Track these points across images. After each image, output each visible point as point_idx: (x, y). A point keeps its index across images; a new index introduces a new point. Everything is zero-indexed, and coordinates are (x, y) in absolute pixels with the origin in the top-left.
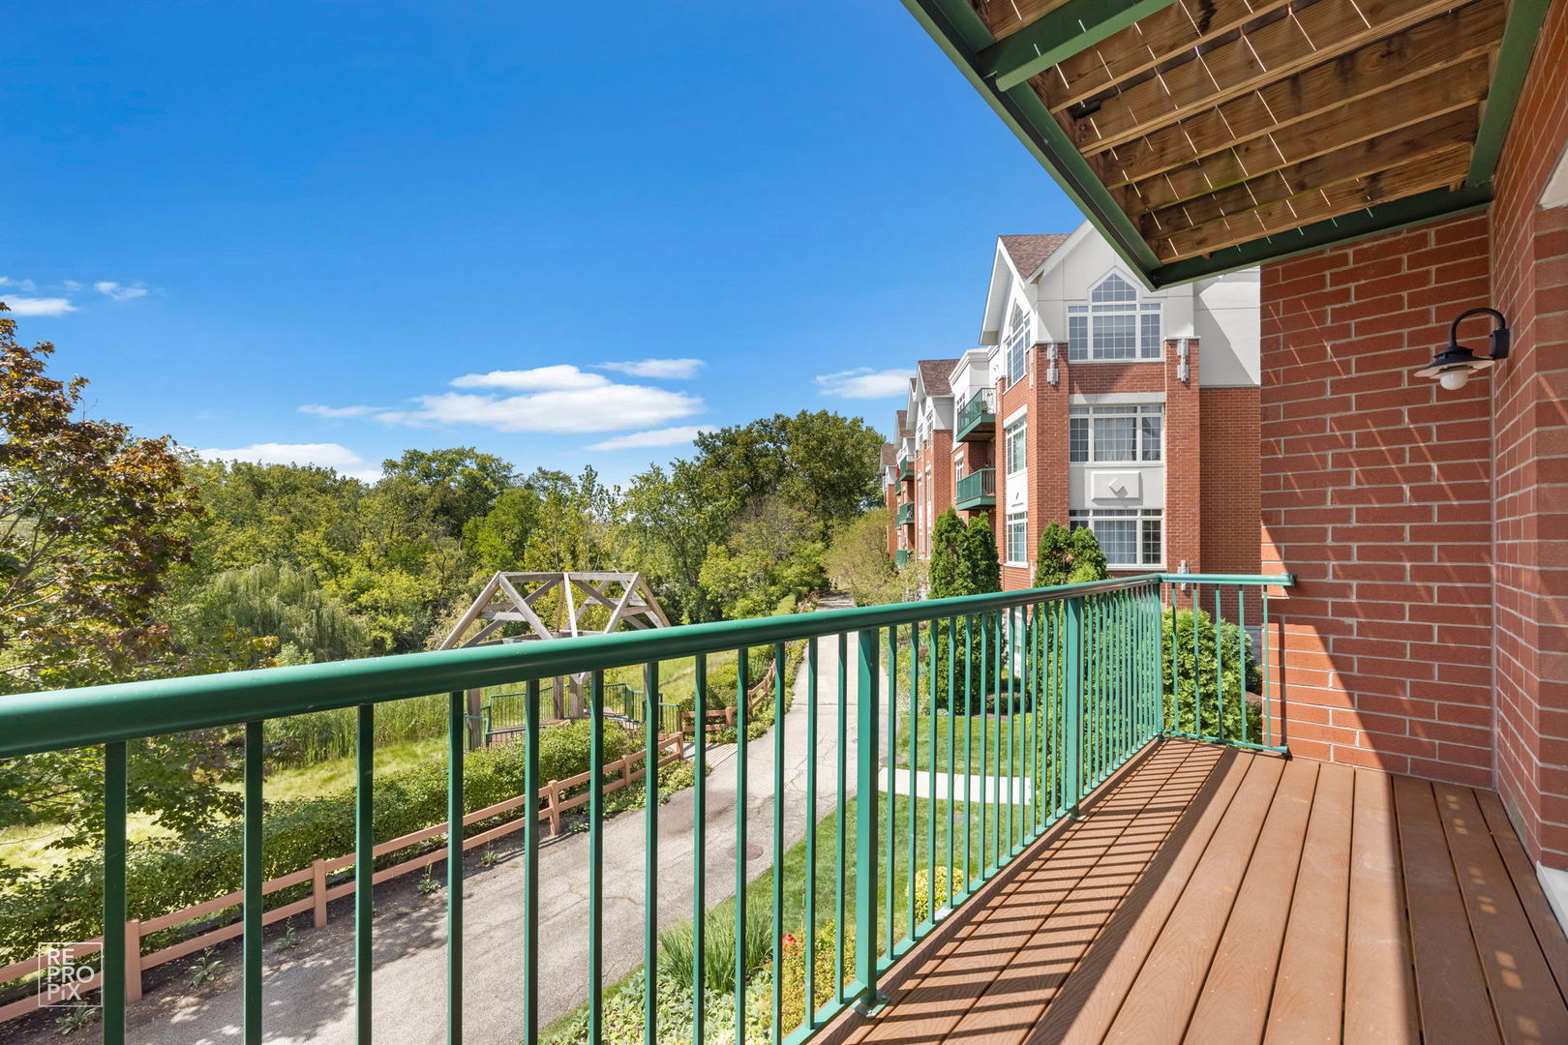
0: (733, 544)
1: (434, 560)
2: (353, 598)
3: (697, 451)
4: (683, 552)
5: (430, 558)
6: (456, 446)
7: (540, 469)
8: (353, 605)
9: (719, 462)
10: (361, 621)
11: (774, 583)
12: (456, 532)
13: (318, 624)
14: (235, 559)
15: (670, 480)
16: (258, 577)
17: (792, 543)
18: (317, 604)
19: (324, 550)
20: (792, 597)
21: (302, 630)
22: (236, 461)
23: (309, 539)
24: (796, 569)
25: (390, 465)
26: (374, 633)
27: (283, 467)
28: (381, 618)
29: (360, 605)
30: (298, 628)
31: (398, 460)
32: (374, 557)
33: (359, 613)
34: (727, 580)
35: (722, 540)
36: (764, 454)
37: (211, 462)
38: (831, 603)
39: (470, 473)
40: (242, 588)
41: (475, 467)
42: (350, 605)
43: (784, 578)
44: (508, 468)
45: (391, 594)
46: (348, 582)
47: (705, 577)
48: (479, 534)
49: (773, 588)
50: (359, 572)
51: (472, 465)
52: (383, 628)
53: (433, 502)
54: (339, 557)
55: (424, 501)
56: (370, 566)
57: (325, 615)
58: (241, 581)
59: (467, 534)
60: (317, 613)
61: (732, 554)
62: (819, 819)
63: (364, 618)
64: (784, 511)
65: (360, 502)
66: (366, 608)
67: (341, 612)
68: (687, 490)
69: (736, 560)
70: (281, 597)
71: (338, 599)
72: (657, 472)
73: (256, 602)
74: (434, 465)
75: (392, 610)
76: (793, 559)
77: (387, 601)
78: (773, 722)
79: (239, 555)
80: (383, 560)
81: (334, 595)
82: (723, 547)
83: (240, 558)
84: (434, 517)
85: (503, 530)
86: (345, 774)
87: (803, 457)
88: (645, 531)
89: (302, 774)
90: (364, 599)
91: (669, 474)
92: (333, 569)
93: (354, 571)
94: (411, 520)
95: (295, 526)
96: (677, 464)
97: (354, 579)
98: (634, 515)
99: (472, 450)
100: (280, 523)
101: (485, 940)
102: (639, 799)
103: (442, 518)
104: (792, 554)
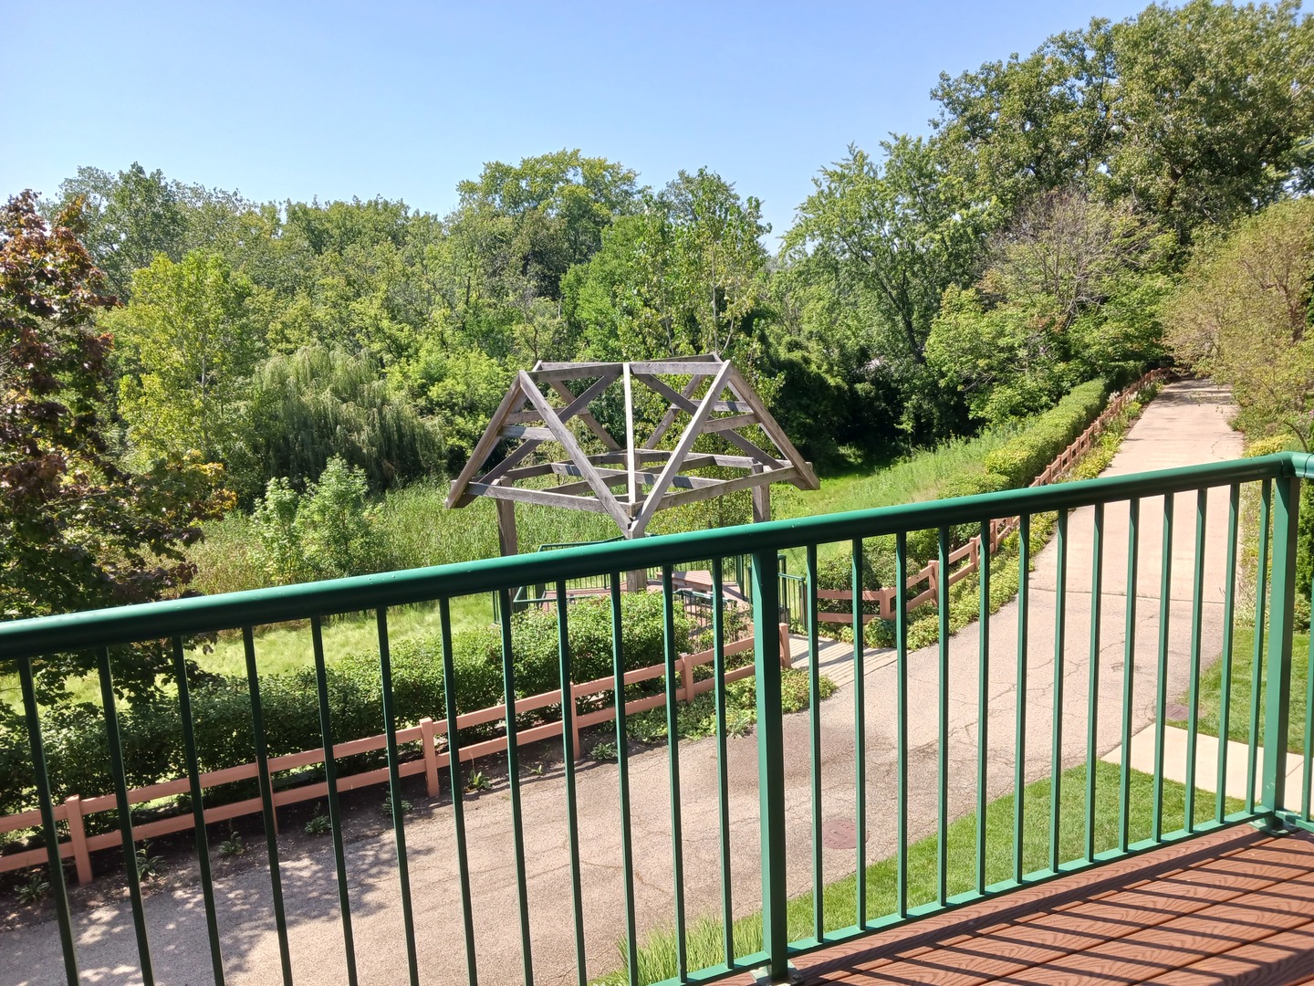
0: (987, 285)
1: (523, 334)
2: (422, 390)
3: (936, 109)
4: (904, 304)
5: (518, 329)
6: (555, 150)
7: (682, 174)
8: (422, 402)
9: (977, 127)
10: (433, 423)
11: (1066, 357)
12: (550, 288)
13: (382, 426)
14: (288, 341)
15: (882, 174)
16: (307, 364)
17: (1106, 278)
18: (378, 401)
19: (385, 324)
20: (1098, 384)
21: (364, 436)
22: (289, 202)
23: (368, 308)
24: (1111, 329)
25: (468, 188)
26: (451, 441)
27: (342, 204)
28: (459, 420)
29: (431, 401)
30: (359, 433)
31: (477, 180)
32: (449, 332)
33: (431, 412)
34: (975, 351)
35: (969, 281)
36: (1063, 105)
37: (263, 207)
38: (1188, 393)
39: (572, 192)
40: (292, 379)
41: (581, 180)
42: (419, 400)
43: (1087, 346)
44: (628, 179)
45: (468, 386)
46: (415, 369)
47: (934, 346)
48: (581, 291)
49: (1062, 366)
50: (429, 353)
51: (576, 178)
52: (462, 434)
53: (521, 245)
54: (403, 333)
55: (508, 243)
56: (443, 343)
57: (388, 417)
58: (290, 370)
59: (566, 292)
60: (380, 412)
61: (988, 303)
62: (990, 799)
63: (437, 420)
64: (1094, 215)
65: (427, 249)
66: (439, 405)
67: (408, 411)
68: (913, 191)
69: (994, 315)
70: (335, 391)
71: (403, 393)
72: (860, 159)
73: (307, 399)
74: (523, 184)
75: (472, 409)
76: (1107, 310)
77: (464, 396)
78: (973, 618)
79: (292, 334)
80: (460, 334)
81: (400, 388)
82: (971, 292)
83: (292, 339)
84: (525, 267)
85: (613, 284)
86: (407, 631)
87: (1143, 104)
88: (836, 270)
89: (359, 627)
90: (435, 392)
91: (879, 160)
92: (400, 350)
93: (422, 353)
94: (494, 274)
95: (350, 292)
96: (893, 143)
97: (422, 364)
98: (816, 243)
99: (576, 152)
100: (333, 287)
101: (438, 891)
102: (705, 723)
103: (534, 268)
104: (1105, 300)
